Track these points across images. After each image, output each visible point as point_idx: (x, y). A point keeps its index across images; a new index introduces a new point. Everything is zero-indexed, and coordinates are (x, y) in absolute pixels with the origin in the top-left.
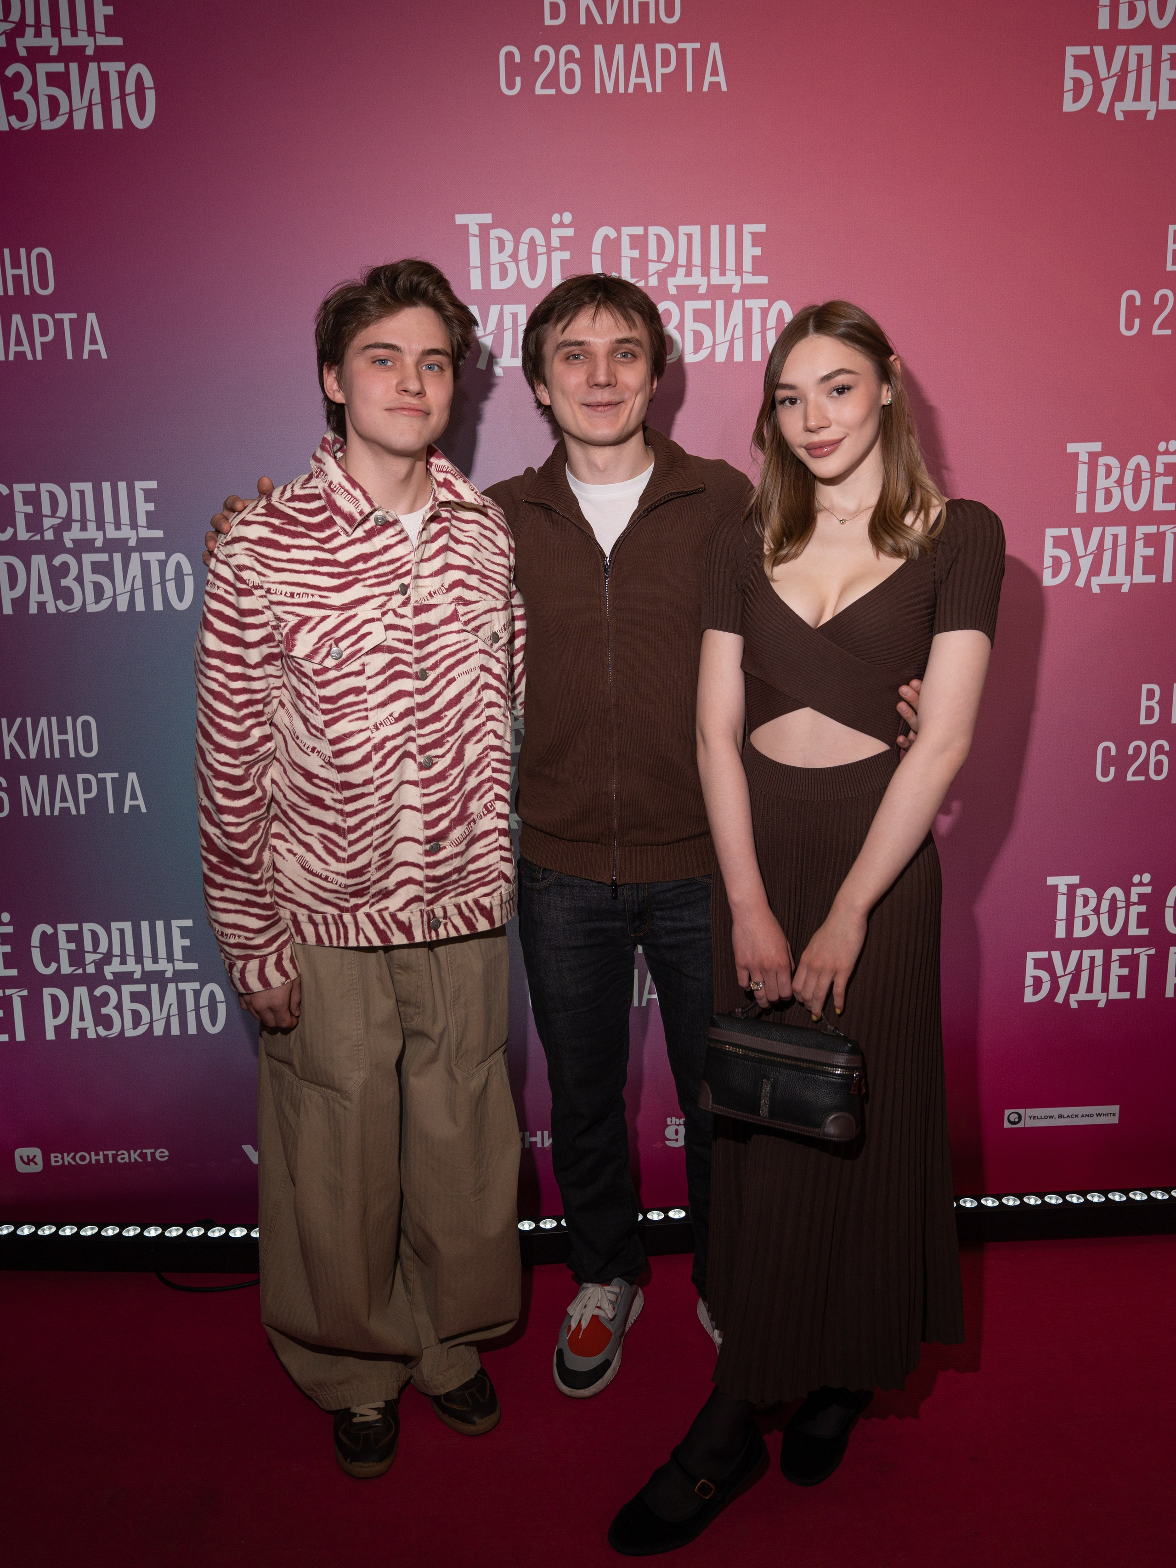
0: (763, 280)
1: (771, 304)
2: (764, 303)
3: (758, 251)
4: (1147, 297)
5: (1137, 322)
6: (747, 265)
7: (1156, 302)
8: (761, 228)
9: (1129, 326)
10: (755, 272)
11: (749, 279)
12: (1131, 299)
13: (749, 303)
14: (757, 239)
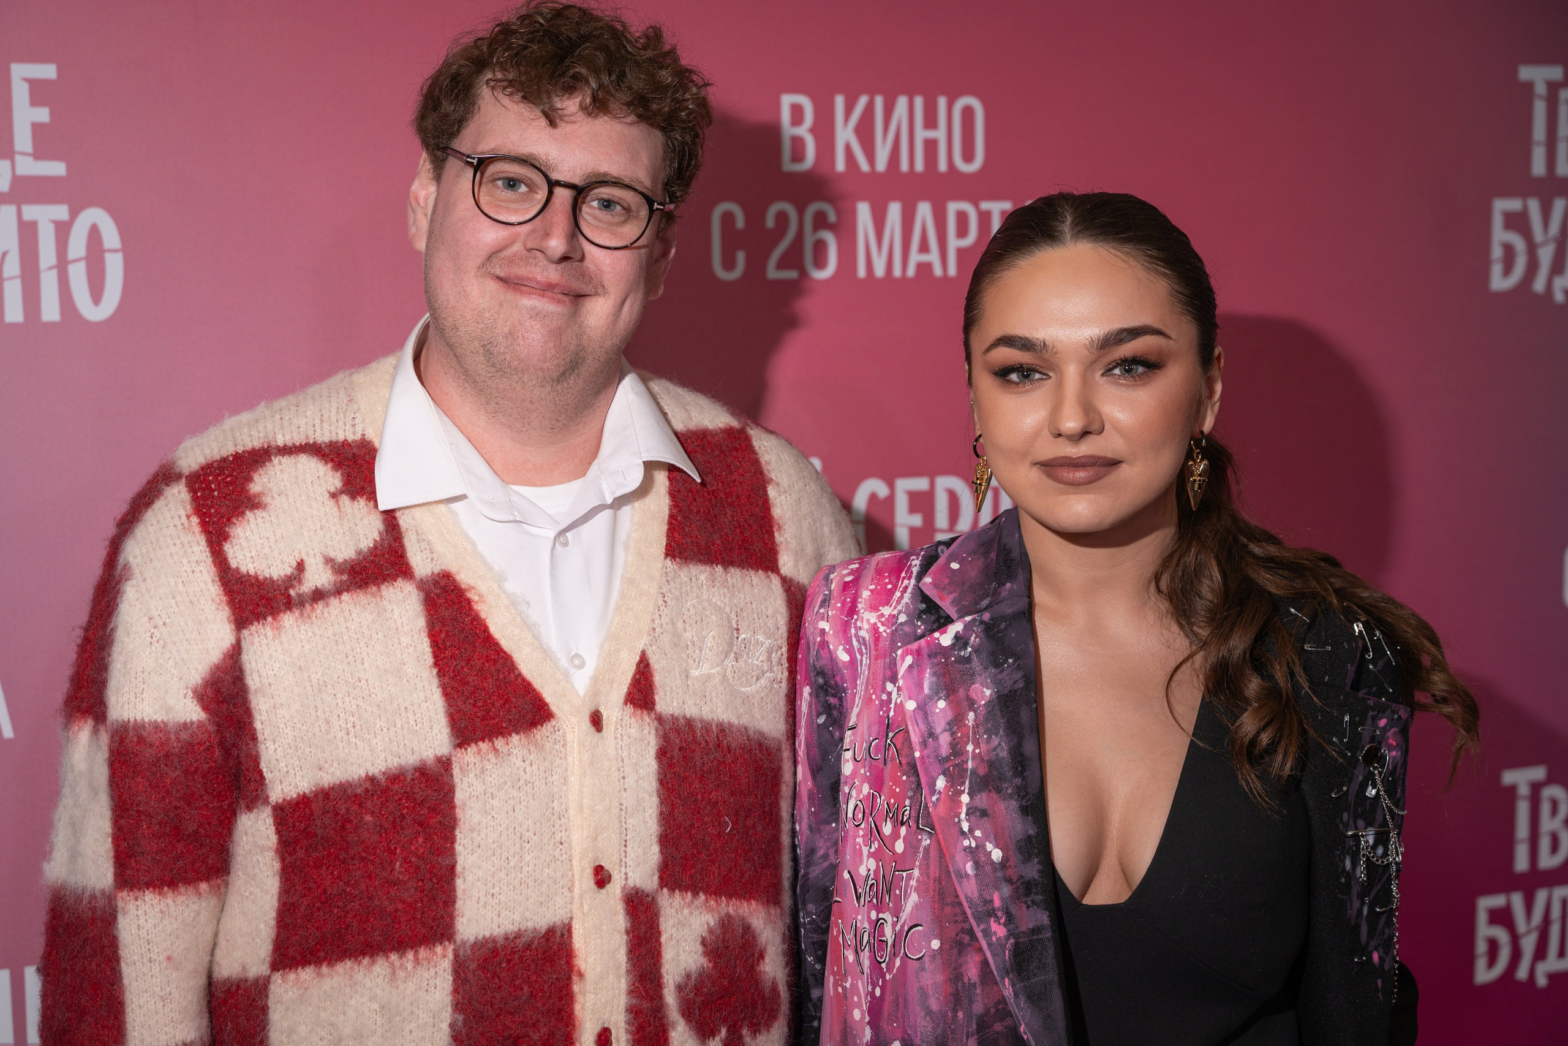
0: (56, 168)
1: (74, 214)
2: (61, 212)
3: (43, 115)
4: (755, 216)
5: (741, 257)
6: (23, 140)
7: (770, 222)
8: (48, 71)
9: (729, 263)
10: (40, 153)
11: (28, 167)
12: (728, 218)
13: (31, 212)
14: (39, 92)
